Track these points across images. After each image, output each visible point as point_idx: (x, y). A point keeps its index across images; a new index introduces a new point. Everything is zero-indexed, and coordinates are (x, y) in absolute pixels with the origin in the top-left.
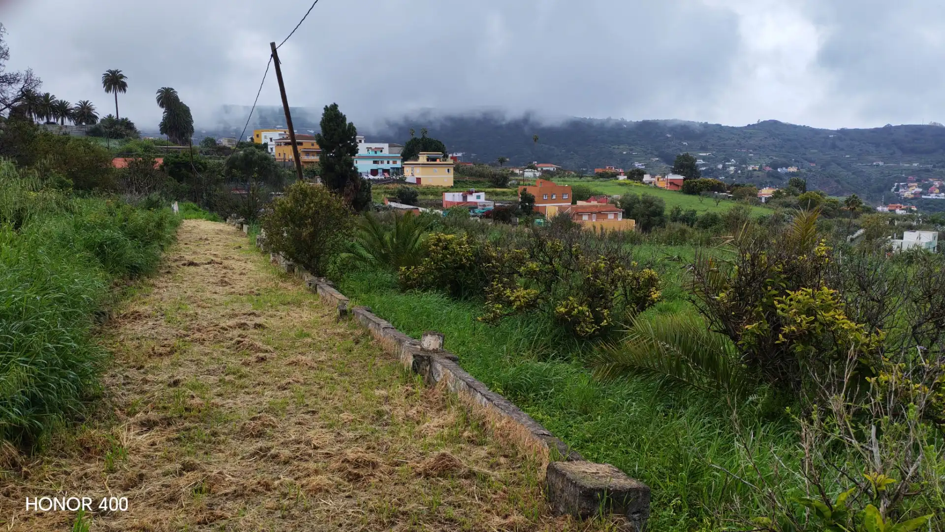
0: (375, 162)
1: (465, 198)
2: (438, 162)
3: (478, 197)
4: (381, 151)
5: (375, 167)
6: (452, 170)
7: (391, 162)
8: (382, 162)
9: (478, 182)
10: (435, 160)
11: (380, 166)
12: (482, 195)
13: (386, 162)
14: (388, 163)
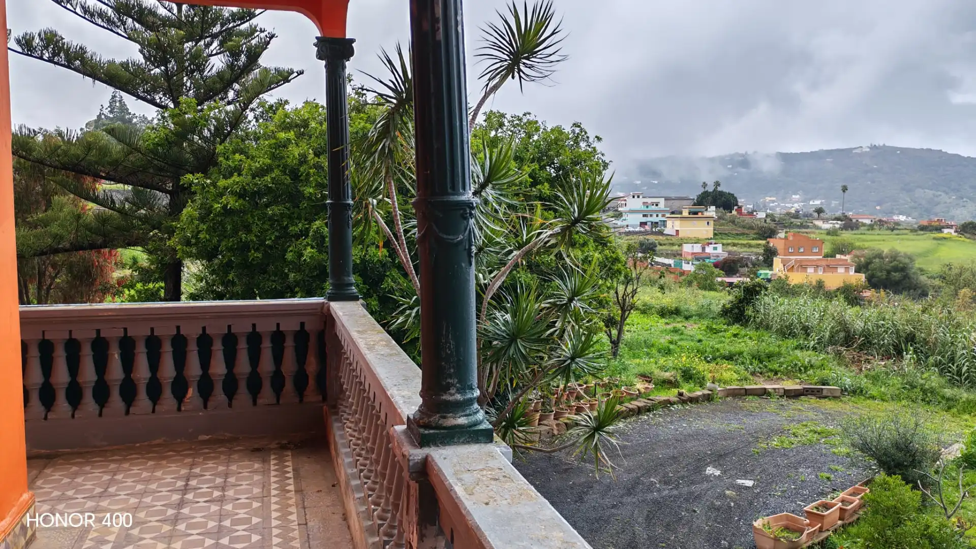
0: (644, 216)
1: (704, 249)
2: (700, 215)
3: (715, 249)
4: (657, 205)
5: (644, 220)
6: (712, 223)
7: (660, 215)
8: (651, 216)
9: (743, 234)
10: (696, 213)
11: (649, 219)
12: (720, 246)
13: (655, 215)
14: (657, 216)
